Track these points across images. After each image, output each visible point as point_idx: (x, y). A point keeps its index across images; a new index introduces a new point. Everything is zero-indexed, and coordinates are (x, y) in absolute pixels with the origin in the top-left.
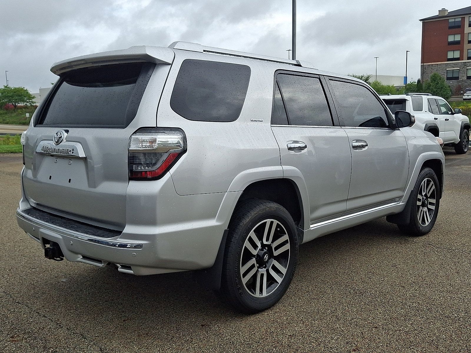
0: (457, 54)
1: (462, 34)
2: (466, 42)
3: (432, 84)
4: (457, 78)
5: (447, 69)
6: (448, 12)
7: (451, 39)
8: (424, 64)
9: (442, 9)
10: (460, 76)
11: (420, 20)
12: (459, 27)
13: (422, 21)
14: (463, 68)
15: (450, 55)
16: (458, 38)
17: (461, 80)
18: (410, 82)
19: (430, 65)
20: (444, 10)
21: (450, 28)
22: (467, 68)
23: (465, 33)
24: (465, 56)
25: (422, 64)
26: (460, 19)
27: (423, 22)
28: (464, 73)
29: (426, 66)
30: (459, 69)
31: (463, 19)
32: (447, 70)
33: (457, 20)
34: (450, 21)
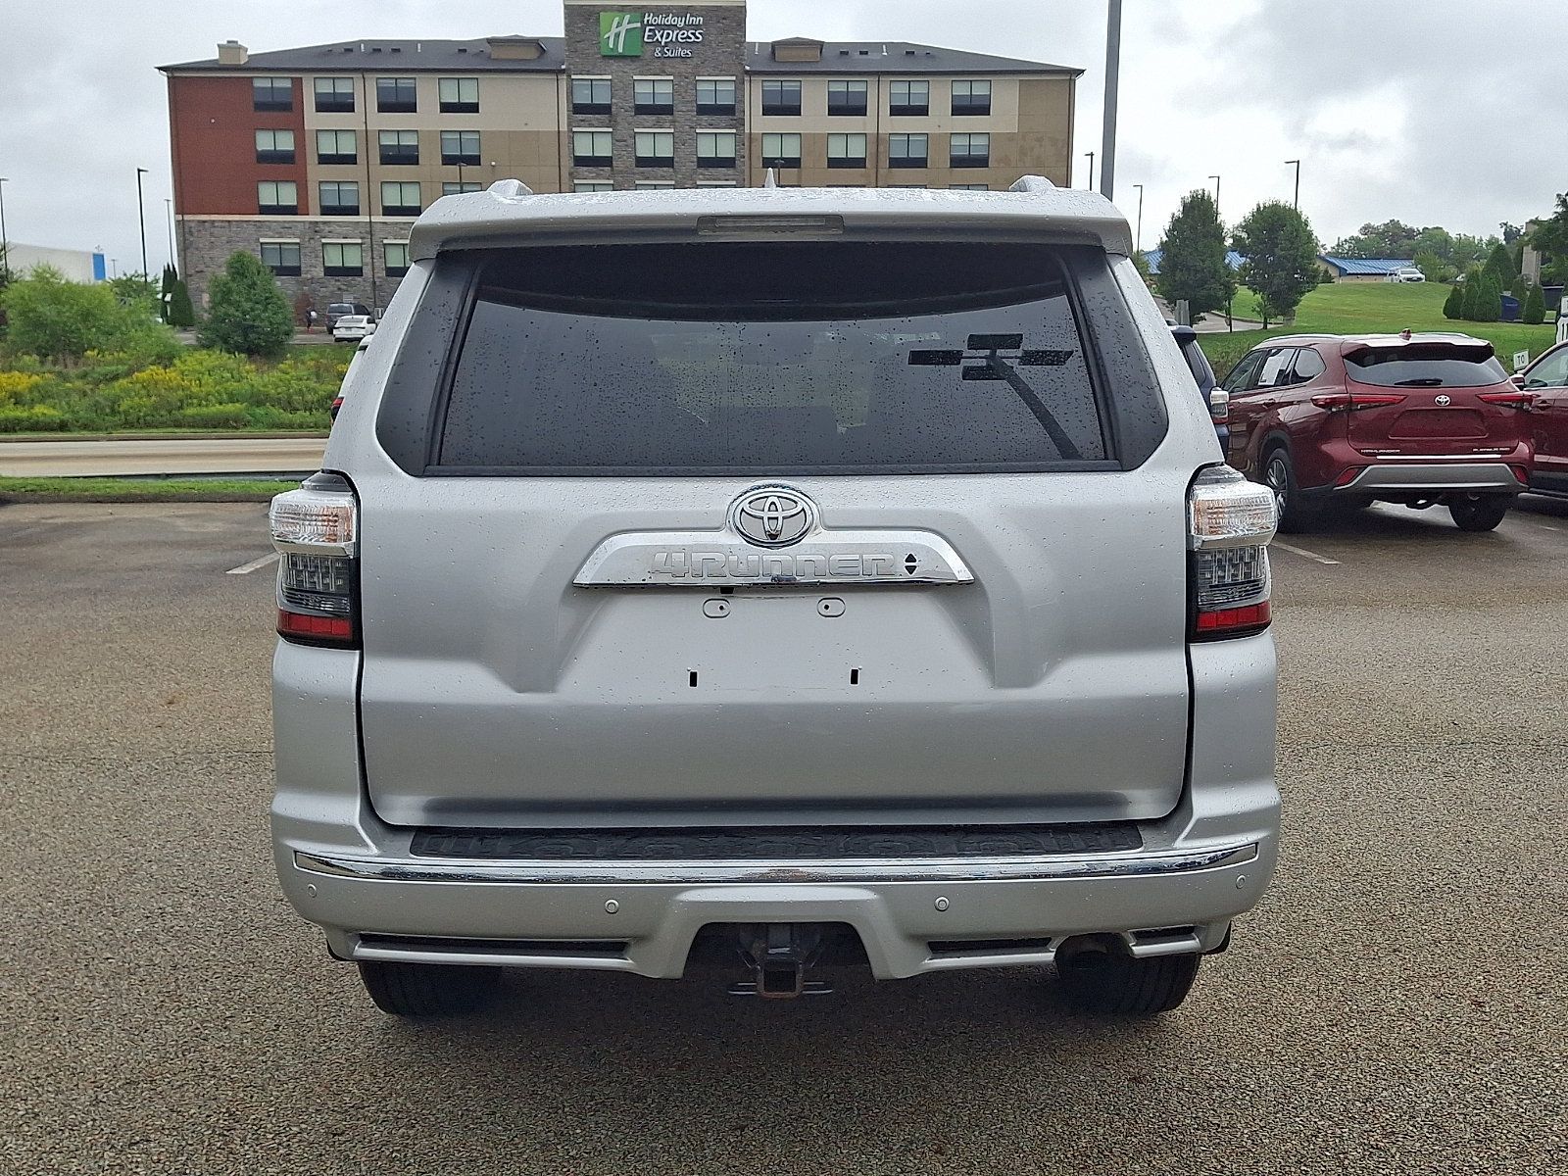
0: (288, 195)
1: (298, 129)
2: (312, 160)
3: (234, 286)
4: (295, 271)
5: (262, 240)
6: (249, 53)
7: (265, 142)
8: (187, 217)
9: (229, 42)
10: (303, 266)
11: (160, 69)
12: (286, 107)
13: (165, 73)
14: (312, 241)
15: (267, 195)
16: (286, 142)
17: (309, 276)
18: (125, 275)
19: (204, 222)
20: (235, 44)
21: (260, 107)
22: (324, 241)
23: (306, 128)
24: (314, 203)
25: (180, 217)
26: (288, 84)
27: (170, 75)
28: (317, 257)
29: (193, 225)
30: (298, 241)
31: (298, 83)
32: (262, 244)
33: (278, 84)
34: (258, 84)
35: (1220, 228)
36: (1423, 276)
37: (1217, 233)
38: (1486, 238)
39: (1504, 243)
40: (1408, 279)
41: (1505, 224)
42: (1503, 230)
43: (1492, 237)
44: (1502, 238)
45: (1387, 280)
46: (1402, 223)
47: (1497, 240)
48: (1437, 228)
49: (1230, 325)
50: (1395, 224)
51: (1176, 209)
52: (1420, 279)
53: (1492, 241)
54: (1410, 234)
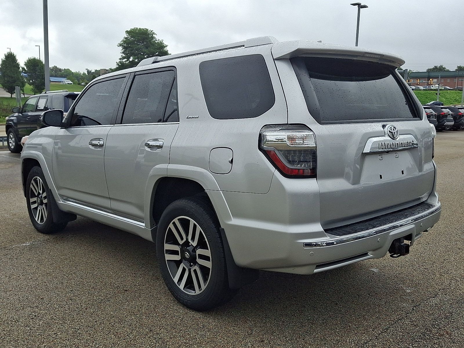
35: (18, 65)
36: (72, 83)
37: (18, 66)
38: (82, 73)
39: (87, 74)
40: (68, 83)
41: (87, 69)
42: (87, 71)
43: (84, 73)
44: (86, 73)
45: (62, 83)
46: (58, 67)
47: (85, 74)
48: (68, 69)
49: (24, 95)
50: (56, 67)
51: (3, 57)
52: (71, 84)
53: (84, 74)
54: (60, 70)
